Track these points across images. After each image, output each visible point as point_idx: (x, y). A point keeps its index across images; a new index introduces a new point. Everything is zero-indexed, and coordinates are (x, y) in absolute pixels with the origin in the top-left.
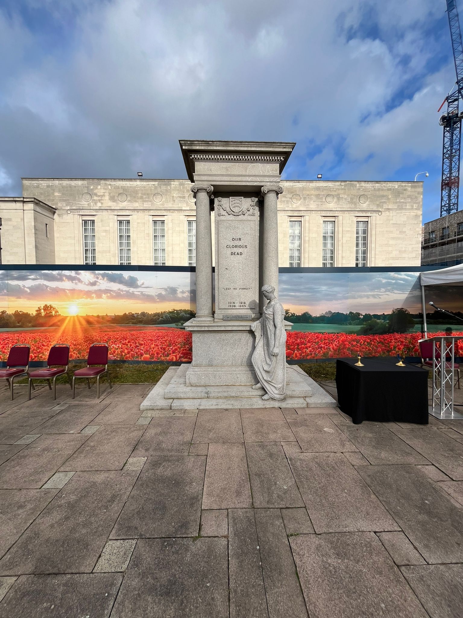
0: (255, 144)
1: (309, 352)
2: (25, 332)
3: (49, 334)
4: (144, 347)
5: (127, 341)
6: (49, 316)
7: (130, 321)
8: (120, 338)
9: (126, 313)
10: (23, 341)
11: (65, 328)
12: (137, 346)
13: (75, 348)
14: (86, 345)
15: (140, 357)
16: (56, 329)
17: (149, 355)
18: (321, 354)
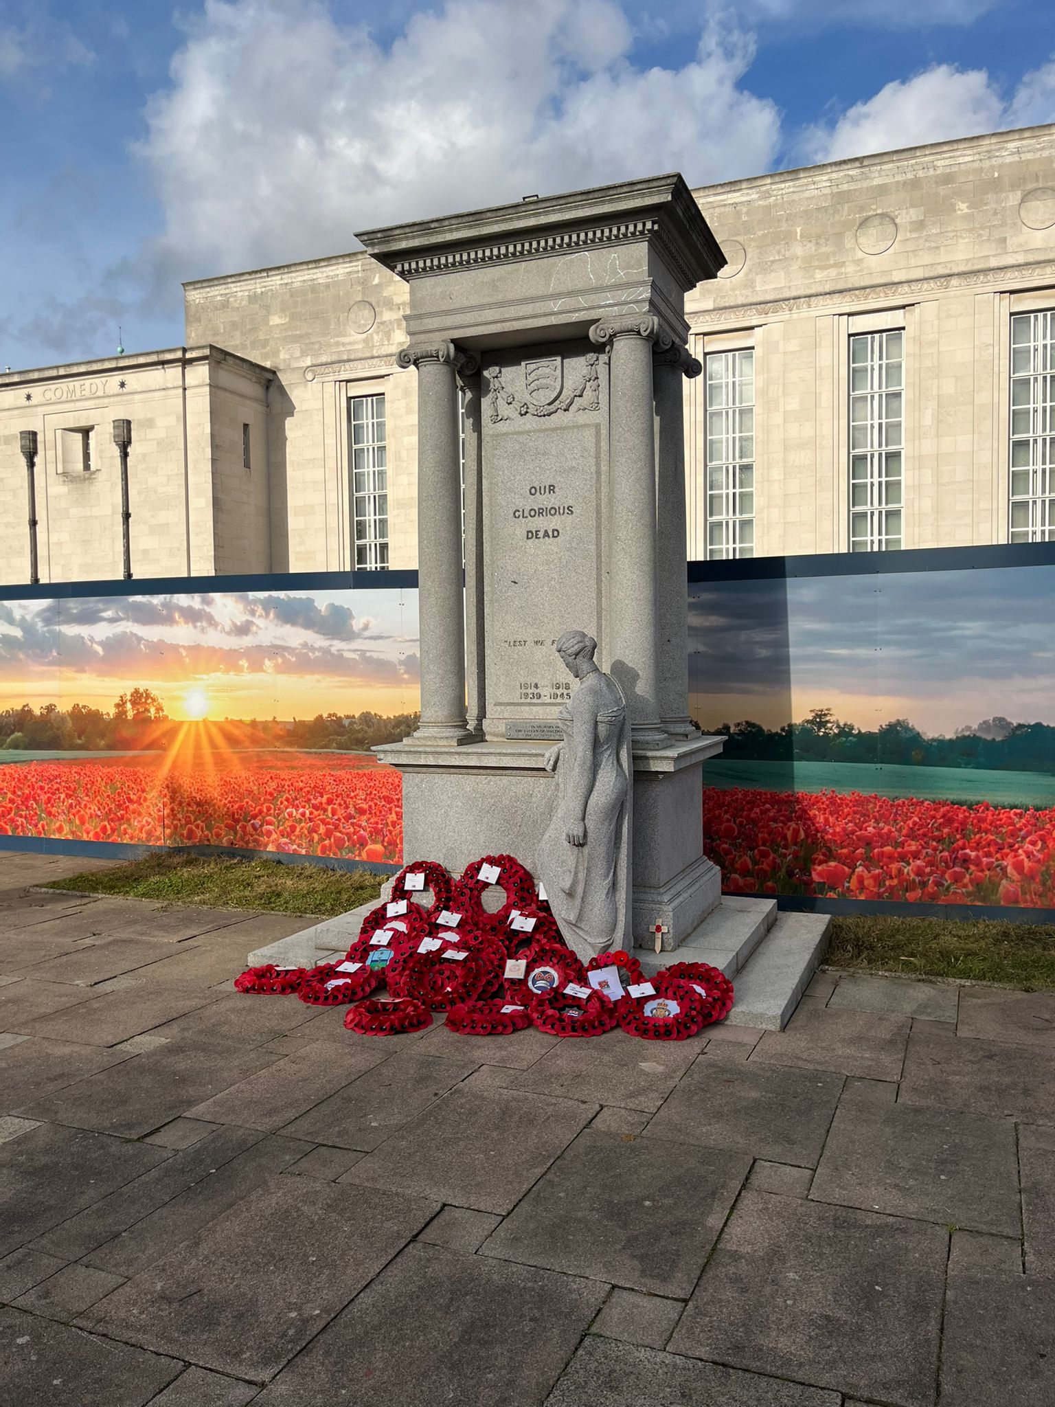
0: (554, 203)
1: (912, 876)
2: (91, 761)
3: (142, 771)
4: (369, 819)
5: (324, 800)
6: (142, 720)
7: (334, 740)
8: (305, 790)
9: (321, 716)
10: (89, 786)
11: (177, 756)
12: (349, 817)
13: (199, 812)
14: (225, 805)
15: (359, 849)
16: (158, 756)
17: (383, 845)
18: (965, 886)
